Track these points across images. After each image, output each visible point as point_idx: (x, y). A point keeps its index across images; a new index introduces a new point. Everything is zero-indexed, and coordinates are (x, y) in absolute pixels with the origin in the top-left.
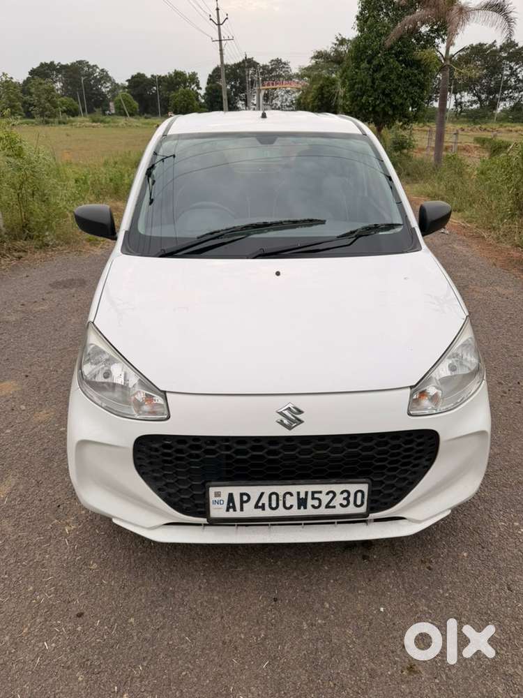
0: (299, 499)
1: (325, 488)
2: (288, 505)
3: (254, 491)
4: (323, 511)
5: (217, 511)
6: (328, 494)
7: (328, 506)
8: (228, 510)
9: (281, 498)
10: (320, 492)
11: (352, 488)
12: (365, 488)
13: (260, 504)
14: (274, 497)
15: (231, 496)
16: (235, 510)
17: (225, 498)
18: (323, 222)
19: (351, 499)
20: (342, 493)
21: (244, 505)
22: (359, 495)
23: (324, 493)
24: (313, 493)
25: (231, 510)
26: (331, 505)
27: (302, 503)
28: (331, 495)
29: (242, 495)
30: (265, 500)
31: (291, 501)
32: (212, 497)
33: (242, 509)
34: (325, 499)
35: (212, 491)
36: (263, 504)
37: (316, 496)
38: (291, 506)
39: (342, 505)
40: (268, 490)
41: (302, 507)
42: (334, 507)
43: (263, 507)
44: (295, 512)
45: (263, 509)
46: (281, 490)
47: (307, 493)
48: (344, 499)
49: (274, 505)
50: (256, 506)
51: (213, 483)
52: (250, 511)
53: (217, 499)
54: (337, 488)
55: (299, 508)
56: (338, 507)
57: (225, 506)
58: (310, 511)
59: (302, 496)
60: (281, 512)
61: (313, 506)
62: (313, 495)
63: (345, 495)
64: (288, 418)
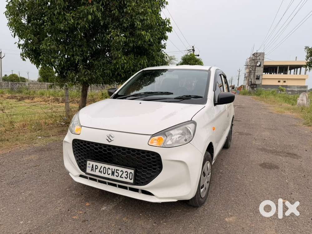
0: (112, 172)
1: (120, 169)
2: (109, 173)
3: (99, 165)
4: (119, 178)
5: (89, 170)
6: (121, 171)
7: (121, 177)
8: (91, 171)
9: (107, 170)
10: (119, 170)
11: (129, 171)
12: (133, 171)
13: (100, 171)
14: (105, 169)
15: (93, 165)
16: (93, 171)
17: (91, 166)
18: (172, 94)
19: (128, 175)
20: (126, 172)
21: (96, 170)
22: (131, 174)
23: (120, 171)
24: (117, 170)
25: (92, 171)
26: (122, 176)
27: (113, 173)
28: (122, 172)
29: (96, 166)
30: (102, 169)
31: (110, 172)
32: (88, 165)
33: (95, 171)
34: (120, 173)
35: (88, 162)
36: (101, 171)
37: (117, 171)
38: (110, 174)
39: (125, 177)
40: (104, 165)
42: (123, 178)
43: (101, 172)
44: (110, 177)
45: (101, 173)
46: (107, 166)
47: (114, 169)
48: (126, 175)
49: (104, 172)
50: (99, 172)
51: (88, 160)
52: (97, 173)
53: (89, 166)
54: (124, 170)
55: (112, 175)
56: (124, 178)
57: (91, 169)
58: (114, 178)
59: (113, 170)
60: (106, 176)
61: (116, 175)
62: (116, 171)
63: (126, 173)
64: (109, 138)
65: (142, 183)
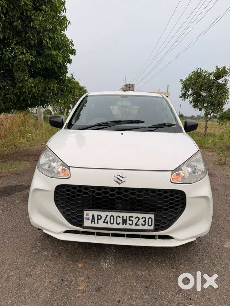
0: (123, 220)
1: (135, 215)
2: (118, 223)
3: (103, 214)
4: (134, 227)
5: (87, 223)
6: (136, 218)
7: (136, 225)
8: (91, 223)
9: (115, 219)
10: (133, 217)
11: (147, 216)
12: (152, 216)
14: (112, 218)
15: (93, 215)
16: (95, 223)
17: (91, 217)
18: (143, 122)
19: (147, 221)
20: (142, 218)
21: (99, 221)
22: (150, 220)
23: (134, 217)
25: (93, 223)
26: (138, 224)
27: (124, 222)
29: (98, 215)
30: (108, 219)
31: (120, 220)
32: (85, 216)
33: (98, 223)
34: (135, 221)
35: (86, 213)
36: (107, 221)
37: (131, 219)
38: (120, 223)
39: (142, 224)
40: (110, 214)
41: (124, 224)
42: (139, 225)
43: (107, 223)
44: (121, 226)
46: (115, 214)
47: (126, 217)
48: (143, 221)
49: (112, 222)
50: (104, 222)
51: (86, 209)
52: (101, 224)
53: (87, 217)
54: (141, 215)
55: (123, 224)
57: (90, 221)
58: (127, 227)
59: (125, 218)
60: (115, 226)
61: (129, 224)
62: (129, 218)
63: (144, 219)
64: (119, 180)
65: (162, 227)
